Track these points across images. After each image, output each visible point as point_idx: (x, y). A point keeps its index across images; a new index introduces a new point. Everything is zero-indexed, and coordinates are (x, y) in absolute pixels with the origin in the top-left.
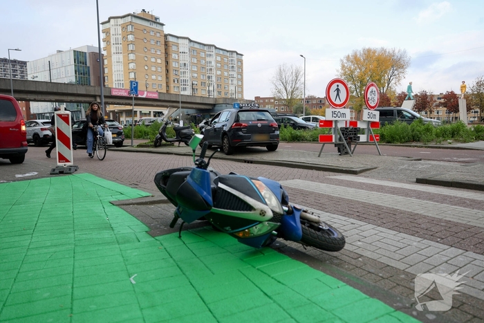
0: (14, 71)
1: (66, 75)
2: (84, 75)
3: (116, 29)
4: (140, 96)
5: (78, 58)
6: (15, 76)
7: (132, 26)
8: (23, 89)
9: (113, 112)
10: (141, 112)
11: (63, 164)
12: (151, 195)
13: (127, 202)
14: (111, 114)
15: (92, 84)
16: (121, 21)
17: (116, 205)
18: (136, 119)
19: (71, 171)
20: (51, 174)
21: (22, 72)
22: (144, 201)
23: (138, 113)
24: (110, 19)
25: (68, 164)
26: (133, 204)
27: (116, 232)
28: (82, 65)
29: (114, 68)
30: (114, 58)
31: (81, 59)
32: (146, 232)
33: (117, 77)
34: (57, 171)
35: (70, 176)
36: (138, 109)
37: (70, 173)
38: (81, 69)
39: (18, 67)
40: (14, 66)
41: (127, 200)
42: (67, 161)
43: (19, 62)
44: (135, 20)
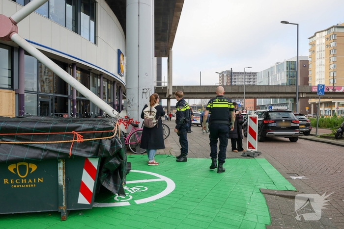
0: (250, 79)
1: (281, 79)
2: (293, 77)
3: (321, 40)
4: (337, 91)
5: (289, 66)
6: (250, 82)
7: (335, 35)
8: (251, 91)
9: (314, 104)
10: (338, 103)
11: (251, 150)
12: (295, 190)
13: (272, 193)
14: (312, 105)
15: (299, 84)
16: (324, 34)
17: (263, 193)
18: (333, 109)
19: (254, 156)
20: (242, 156)
21: (254, 79)
22: (286, 194)
23: (336, 104)
24: (315, 34)
25: (254, 150)
26: (277, 195)
27: (245, 217)
28: (292, 70)
29: (317, 70)
30: (318, 62)
31: (292, 66)
32: (266, 225)
33: (319, 77)
34: (246, 155)
35: (253, 159)
36: (336, 101)
37: (253, 157)
38: (291, 73)
39: (252, 76)
40: (249, 76)
41: (274, 190)
42: (253, 148)
43: (253, 73)
44: (337, 30)
